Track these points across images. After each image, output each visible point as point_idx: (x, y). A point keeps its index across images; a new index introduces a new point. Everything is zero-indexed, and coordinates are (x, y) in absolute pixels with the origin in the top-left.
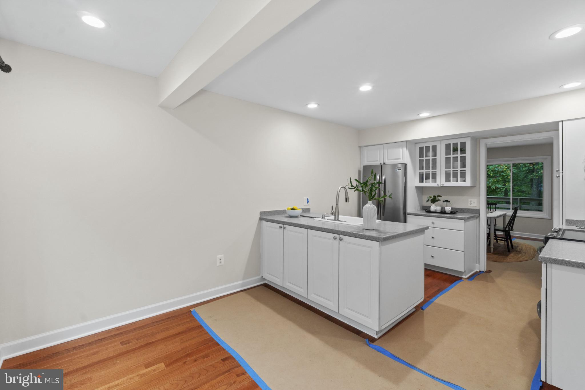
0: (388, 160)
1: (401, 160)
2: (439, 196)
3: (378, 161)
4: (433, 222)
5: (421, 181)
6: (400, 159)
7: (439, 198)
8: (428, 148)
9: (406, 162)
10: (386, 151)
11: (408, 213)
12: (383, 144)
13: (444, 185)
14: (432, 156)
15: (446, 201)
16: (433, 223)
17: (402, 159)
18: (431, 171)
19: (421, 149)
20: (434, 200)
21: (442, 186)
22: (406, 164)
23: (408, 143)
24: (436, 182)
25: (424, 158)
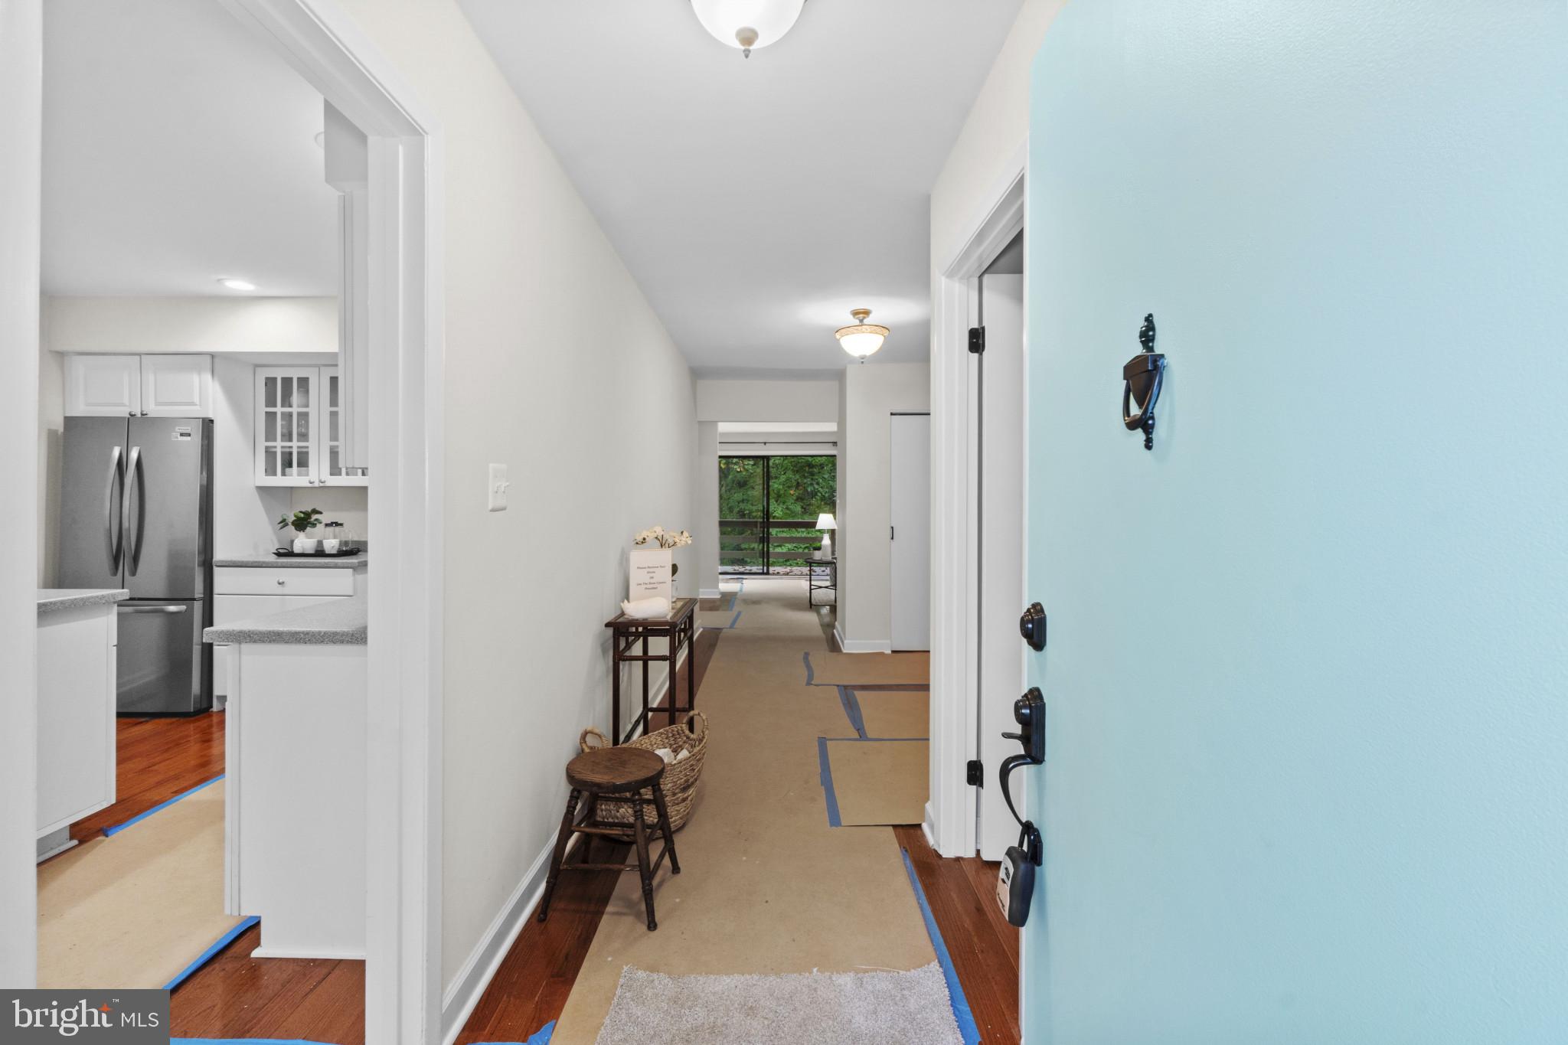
0: (158, 404)
1: (198, 408)
2: (315, 512)
3: (123, 405)
4: (281, 581)
5: (270, 470)
6: (193, 404)
7: (316, 516)
8: (287, 382)
9: (211, 416)
10: (150, 378)
11: (218, 562)
12: (140, 355)
13: (328, 484)
14: (298, 406)
15: (332, 523)
16: (280, 584)
17: (200, 405)
18: (295, 444)
19: (270, 382)
20: (303, 523)
21: (321, 485)
22: (212, 421)
23: (216, 360)
24: (308, 475)
25: (279, 409)
